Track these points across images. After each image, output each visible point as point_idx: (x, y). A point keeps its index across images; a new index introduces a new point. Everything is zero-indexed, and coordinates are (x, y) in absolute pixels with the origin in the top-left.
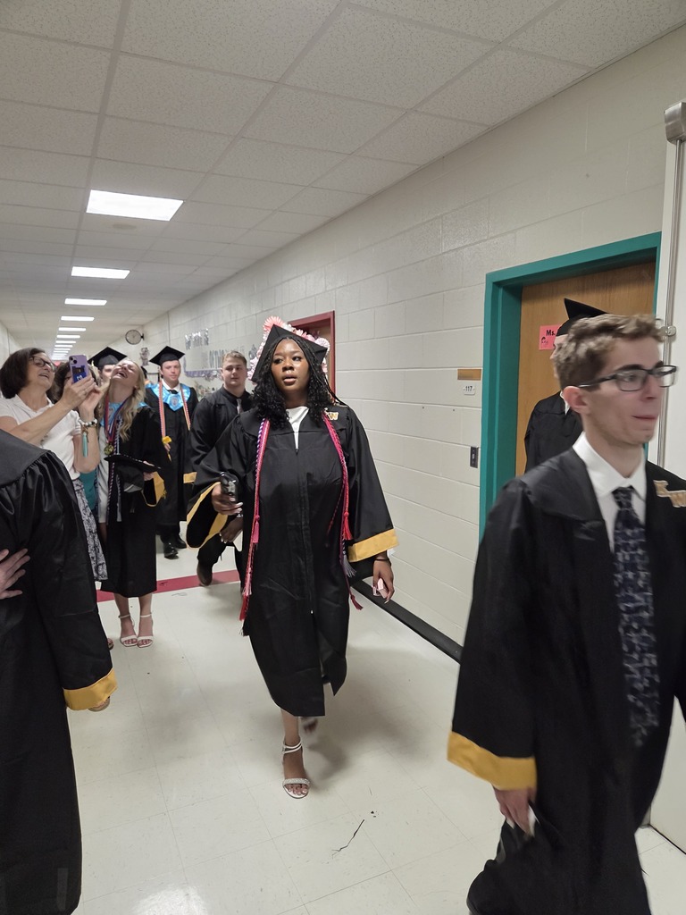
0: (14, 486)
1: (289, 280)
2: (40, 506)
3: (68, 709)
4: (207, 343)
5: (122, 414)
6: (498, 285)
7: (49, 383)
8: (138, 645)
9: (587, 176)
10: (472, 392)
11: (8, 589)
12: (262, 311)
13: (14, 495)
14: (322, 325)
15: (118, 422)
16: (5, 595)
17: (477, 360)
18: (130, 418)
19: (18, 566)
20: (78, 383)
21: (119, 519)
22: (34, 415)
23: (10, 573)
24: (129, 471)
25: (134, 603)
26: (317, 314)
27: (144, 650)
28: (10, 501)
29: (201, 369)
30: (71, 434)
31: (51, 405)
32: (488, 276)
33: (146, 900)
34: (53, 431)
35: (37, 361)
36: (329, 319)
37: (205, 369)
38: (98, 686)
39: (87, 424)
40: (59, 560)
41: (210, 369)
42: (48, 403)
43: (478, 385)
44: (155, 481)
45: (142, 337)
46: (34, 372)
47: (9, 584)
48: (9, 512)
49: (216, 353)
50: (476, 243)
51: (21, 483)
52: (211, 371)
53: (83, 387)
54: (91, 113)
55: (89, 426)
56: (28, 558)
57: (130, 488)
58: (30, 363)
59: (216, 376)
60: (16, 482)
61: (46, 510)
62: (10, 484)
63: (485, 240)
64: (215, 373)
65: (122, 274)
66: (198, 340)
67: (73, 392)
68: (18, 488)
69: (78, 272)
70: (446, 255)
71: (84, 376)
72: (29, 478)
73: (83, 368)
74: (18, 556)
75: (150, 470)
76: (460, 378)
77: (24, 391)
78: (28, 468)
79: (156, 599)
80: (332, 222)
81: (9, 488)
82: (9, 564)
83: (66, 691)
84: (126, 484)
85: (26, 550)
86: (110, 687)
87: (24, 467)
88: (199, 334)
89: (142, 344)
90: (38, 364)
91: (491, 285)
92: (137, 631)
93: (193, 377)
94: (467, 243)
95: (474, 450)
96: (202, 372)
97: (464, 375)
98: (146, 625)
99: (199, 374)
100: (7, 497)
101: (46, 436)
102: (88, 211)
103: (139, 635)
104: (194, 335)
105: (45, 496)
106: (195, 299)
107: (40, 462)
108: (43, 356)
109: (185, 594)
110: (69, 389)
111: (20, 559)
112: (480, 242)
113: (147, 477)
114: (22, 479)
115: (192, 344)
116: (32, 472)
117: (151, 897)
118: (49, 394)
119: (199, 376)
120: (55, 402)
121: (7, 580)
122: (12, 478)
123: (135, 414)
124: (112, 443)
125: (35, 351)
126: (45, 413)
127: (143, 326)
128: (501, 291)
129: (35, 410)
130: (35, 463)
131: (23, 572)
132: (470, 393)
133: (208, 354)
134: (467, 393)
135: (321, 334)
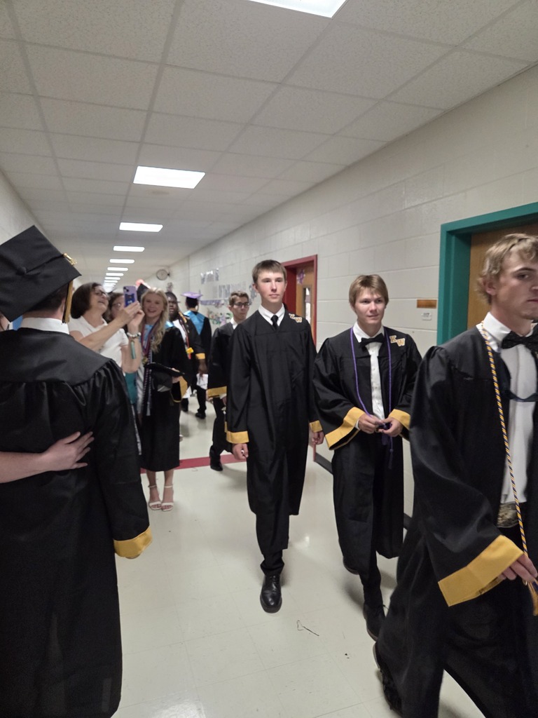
0: (86, 385)
1: (281, 231)
2: (104, 400)
3: (116, 555)
4: (217, 279)
5: (155, 333)
6: (451, 233)
7: (104, 307)
8: (162, 509)
9: (527, 146)
10: (429, 318)
11: (78, 462)
12: (261, 255)
13: (86, 390)
14: (309, 265)
15: (152, 338)
16: (75, 466)
17: (433, 293)
18: (160, 336)
19: (86, 445)
20: (129, 307)
21: (148, 413)
22: (95, 330)
23: (80, 450)
24: (162, 376)
25: (160, 475)
26: (305, 257)
27: (166, 513)
28: (83, 395)
29: (212, 299)
30: (120, 345)
31: (106, 324)
32: (443, 227)
33: (167, 711)
34: (107, 343)
35: (97, 292)
36: (313, 261)
37: (215, 299)
38: (139, 539)
39: (134, 336)
40: (115, 441)
41: (218, 298)
42: (103, 323)
43: (434, 313)
44: (181, 383)
45: (169, 275)
46: (94, 300)
47: (79, 458)
48: (82, 403)
49: (224, 286)
50: (433, 201)
51: (91, 382)
52: (220, 301)
53: (133, 309)
54: (141, 110)
55: (135, 338)
56: (93, 439)
57: (162, 389)
58: (92, 293)
59: (223, 304)
60: (88, 382)
61: (108, 403)
62: (84, 383)
63: (441, 198)
64: (223, 302)
65: (156, 228)
66: (210, 277)
67: (126, 313)
68: (89, 386)
69: (124, 226)
70: (408, 210)
71: (133, 301)
72: (97, 379)
73: (133, 295)
74: (86, 437)
75: (177, 375)
76: (419, 306)
77: (87, 313)
78: (97, 371)
79: (177, 473)
80: (317, 186)
81: (82, 386)
82: (79, 443)
83: (115, 541)
84: (159, 386)
85: (91, 433)
86: (147, 541)
87: (93, 371)
88: (212, 273)
89: (168, 280)
90: (97, 294)
91: (446, 233)
92: (161, 498)
93: (206, 304)
94: (426, 201)
96: (213, 301)
97: (421, 304)
98: (168, 493)
99: (210, 302)
100: (81, 392)
101: (103, 347)
102: (135, 182)
103: (163, 502)
104: (208, 273)
105: (107, 393)
106: (208, 246)
107: (105, 367)
108: (100, 288)
109: (197, 470)
110: (123, 310)
111: (87, 439)
112: (436, 200)
113: (175, 381)
114: (92, 380)
115: (206, 279)
116: (99, 375)
117: (171, 709)
118: (104, 316)
119: (210, 304)
120: (108, 322)
121: (78, 454)
122: (86, 379)
123: (164, 333)
124: (147, 356)
125: (95, 285)
126: (103, 329)
127: (169, 267)
128: (453, 238)
129: (95, 327)
130: (102, 368)
131: (88, 449)
132: (427, 318)
133: (218, 288)
134: (425, 318)
135: (306, 272)
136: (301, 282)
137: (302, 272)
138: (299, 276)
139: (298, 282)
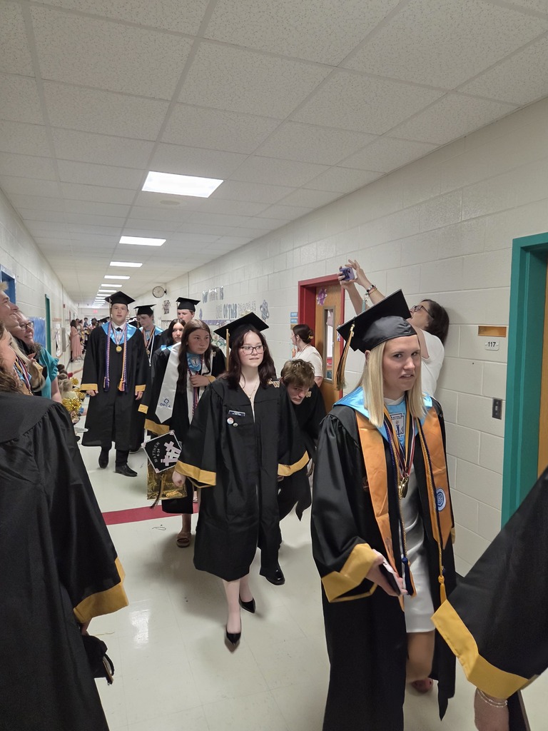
1: (300, 247)
4: (222, 298)
6: (525, 249)
10: (497, 348)
14: (331, 284)
17: (502, 319)
26: (327, 275)
29: (215, 319)
32: (515, 241)
37: (219, 319)
41: (223, 319)
43: (503, 343)
45: (165, 292)
49: (230, 306)
50: (501, 212)
52: (225, 320)
63: (512, 209)
65: (159, 242)
66: (213, 296)
69: (125, 240)
76: (481, 333)
88: (215, 291)
89: (165, 298)
91: (520, 249)
94: (491, 212)
95: (497, 403)
96: (217, 322)
97: (485, 332)
102: (144, 189)
104: (211, 291)
106: (214, 263)
115: (208, 298)
119: (213, 324)
127: (165, 284)
128: (528, 255)
132: (492, 348)
133: (223, 307)
134: (489, 348)
135: (327, 292)
136: (321, 302)
137: (323, 292)
138: (320, 295)
139: (318, 303)
